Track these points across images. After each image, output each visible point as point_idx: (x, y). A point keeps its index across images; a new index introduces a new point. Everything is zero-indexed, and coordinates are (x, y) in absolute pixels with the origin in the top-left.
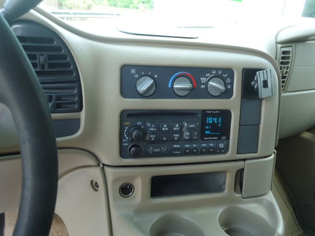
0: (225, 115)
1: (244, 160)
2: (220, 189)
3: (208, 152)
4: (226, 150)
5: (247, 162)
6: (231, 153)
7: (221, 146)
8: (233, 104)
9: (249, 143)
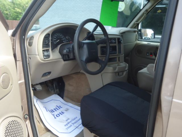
0: (116, 46)
1: (119, 55)
2: (116, 61)
3: (114, 54)
4: (116, 53)
5: (120, 55)
6: (117, 54)
7: (116, 52)
8: (117, 45)
9: (120, 52)
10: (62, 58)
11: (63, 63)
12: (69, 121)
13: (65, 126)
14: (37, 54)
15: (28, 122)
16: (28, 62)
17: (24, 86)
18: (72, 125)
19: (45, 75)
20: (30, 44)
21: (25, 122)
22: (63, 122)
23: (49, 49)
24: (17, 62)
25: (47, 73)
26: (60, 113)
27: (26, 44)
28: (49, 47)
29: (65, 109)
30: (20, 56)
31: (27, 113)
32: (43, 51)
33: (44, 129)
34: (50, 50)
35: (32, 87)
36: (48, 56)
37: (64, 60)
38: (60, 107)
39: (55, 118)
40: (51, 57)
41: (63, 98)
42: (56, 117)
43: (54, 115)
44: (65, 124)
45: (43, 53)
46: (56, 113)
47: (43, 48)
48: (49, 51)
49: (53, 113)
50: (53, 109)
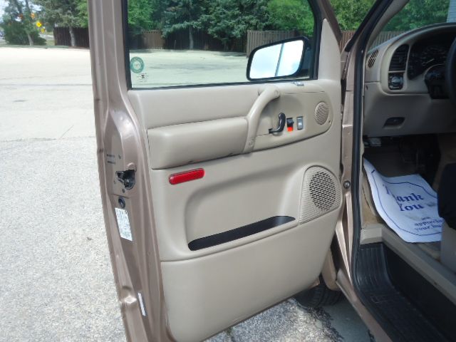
10: (429, 92)
11: (430, 101)
12: (428, 220)
13: (417, 225)
14: (378, 80)
15: (348, 195)
16: (363, 95)
17: (350, 134)
18: (431, 227)
19: (390, 122)
20: (371, 64)
21: (344, 193)
22: (414, 220)
23: (402, 73)
24: (347, 93)
25: (394, 118)
26: (415, 206)
27: (365, 63)
28: (404, 69)
29: (428, 202)
30: (353, 83)
31: (350, 180)
32: (390, 75)
33: (375, 218)
34: (405, 75)
35: (364, 141)
36: (400, 86)
37: (433, 97)
38: (418, 198)
39: (402, 210)
40: (405, 88)
41: (431, 185)
42: (404, 209)
43: (401, 206)
44: (417, 222)
45: (390, 79)
46: (406, 203)
47: (390, 70)
48: (402, 77)
49: (401, 202)
50: (402, 197)
